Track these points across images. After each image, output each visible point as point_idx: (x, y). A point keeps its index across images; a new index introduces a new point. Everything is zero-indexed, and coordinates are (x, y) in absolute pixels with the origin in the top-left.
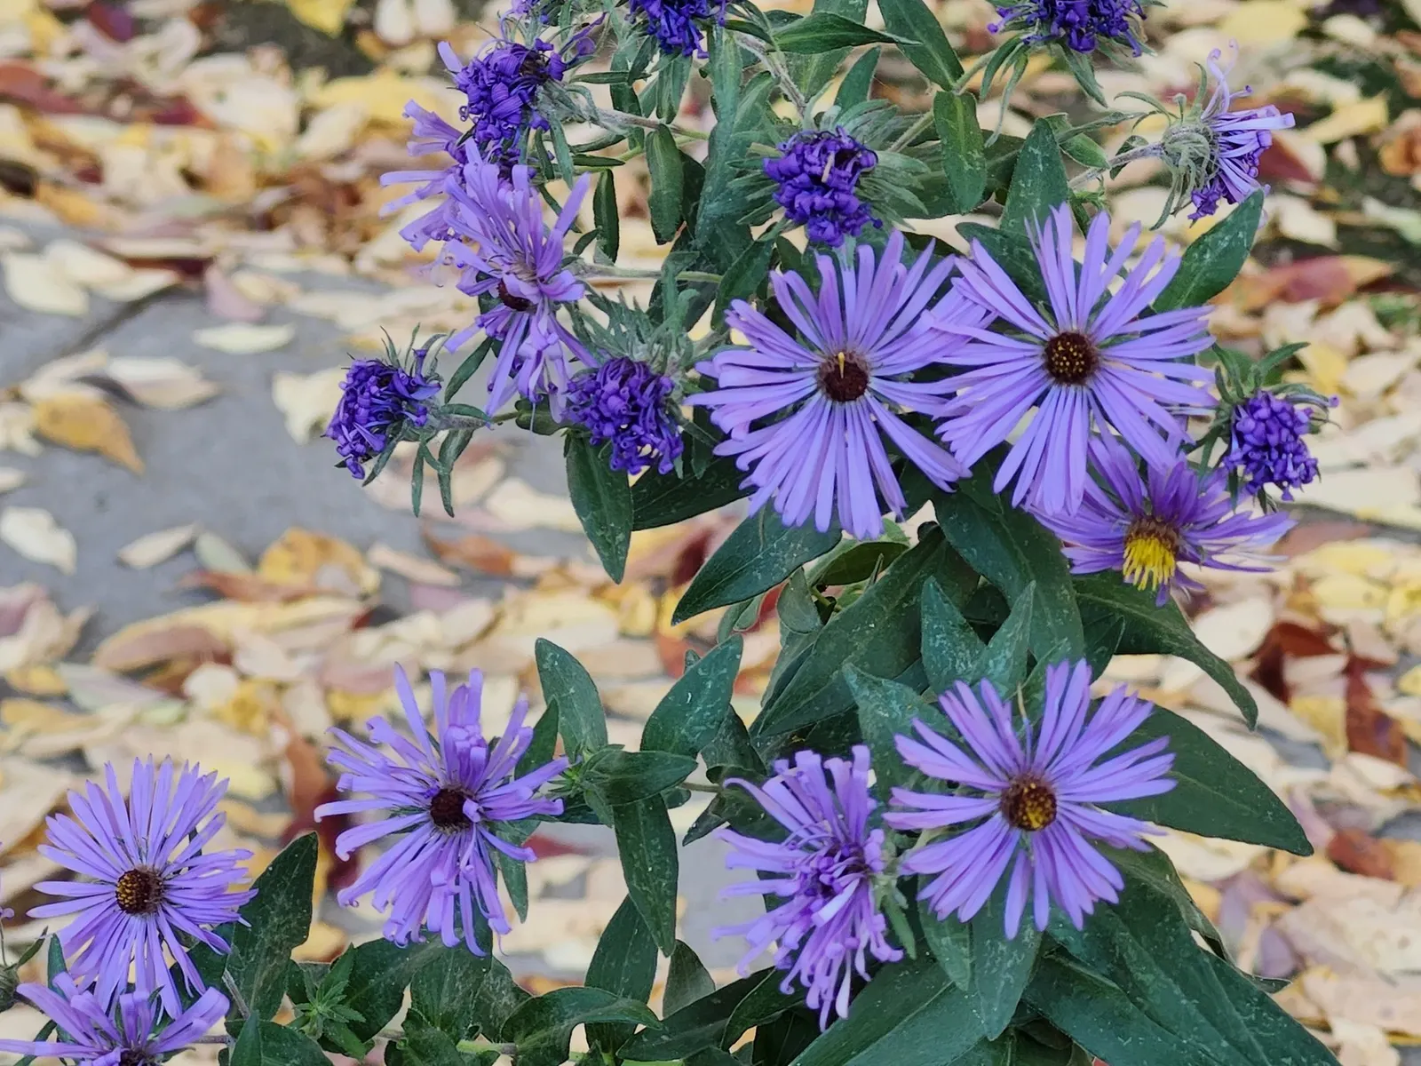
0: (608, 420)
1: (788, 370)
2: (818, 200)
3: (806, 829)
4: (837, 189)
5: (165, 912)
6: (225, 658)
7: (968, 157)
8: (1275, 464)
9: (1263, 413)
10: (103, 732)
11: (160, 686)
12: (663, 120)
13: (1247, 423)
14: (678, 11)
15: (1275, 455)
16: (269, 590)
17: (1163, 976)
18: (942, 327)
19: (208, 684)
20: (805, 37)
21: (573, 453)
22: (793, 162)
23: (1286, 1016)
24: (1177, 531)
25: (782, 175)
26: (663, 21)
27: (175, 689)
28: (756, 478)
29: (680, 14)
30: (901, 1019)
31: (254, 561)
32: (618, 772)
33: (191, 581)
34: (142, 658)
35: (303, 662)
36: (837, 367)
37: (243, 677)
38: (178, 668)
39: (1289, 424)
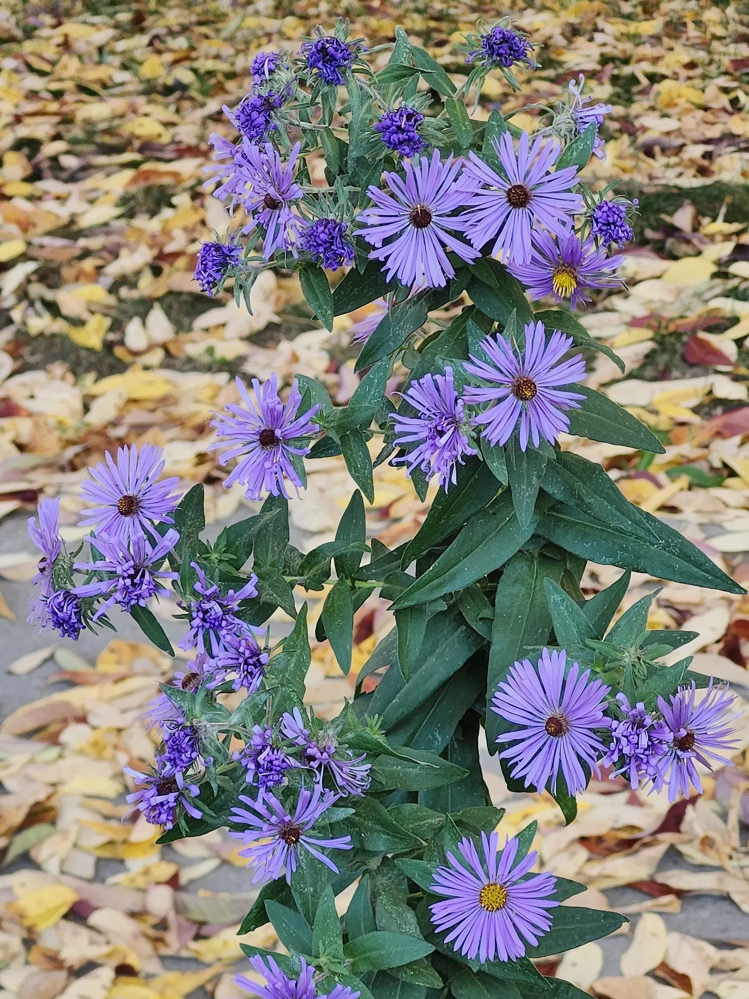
0: (321, 245)
1: (396, 216)
2: (401, 136)
3: (427, 409)
4: (408, 131)
5: (142, 512)
6: (82, 719)
7: (464, 125)
8: (613, 231)
9: (605, 209)
10: (13, 770)
11: (43, 740)
12: (327, 125)
13: (598, 214)
14: (330, 65)
15: (613, 227)
16: (104, 676)
17: (599, 499)
18: (462, 190)
19: (73, 735)
20: (386, 76)
21: (303, 279)
22: (389, 122)
23: (659, 521)
24: (575, 270)
25: (383, 128)
26: (325, 70)
27: (54, 740)
28: (389, 264)
29: (331, 66)
30: (481, 542)
31: (92, 662)
32: (340, 419)
33: (56, 678)
34: (31, 725)
35: (131, 716)
36: (417, 212)
37: (94, 728)
38: (53, 728)
39: (617, 212)
